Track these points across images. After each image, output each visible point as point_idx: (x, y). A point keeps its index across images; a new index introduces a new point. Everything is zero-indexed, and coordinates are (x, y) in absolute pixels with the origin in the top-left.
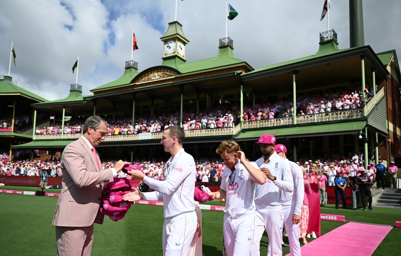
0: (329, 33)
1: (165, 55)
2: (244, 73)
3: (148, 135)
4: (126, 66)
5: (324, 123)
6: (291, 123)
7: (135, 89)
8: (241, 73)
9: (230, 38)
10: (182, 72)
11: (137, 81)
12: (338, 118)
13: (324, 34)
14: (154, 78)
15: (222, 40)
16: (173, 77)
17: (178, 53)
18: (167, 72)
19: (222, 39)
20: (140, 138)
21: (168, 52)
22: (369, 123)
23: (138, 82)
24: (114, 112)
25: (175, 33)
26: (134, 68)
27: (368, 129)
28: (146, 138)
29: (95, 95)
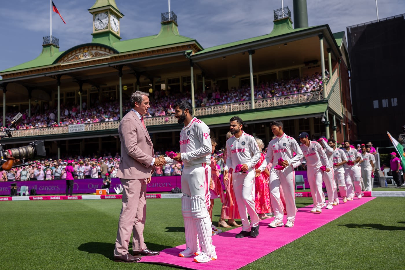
0: (283, 10)
1: (96, 30)
2: (193, 54)
3: (81, 127)
4: (43, 43)
5: (284, 107)
6: (248, 108)
7: (60, 71)
8: (191, 53)
9: (174, 13)
10: (120, 50)
11: (62, 61)
12: (298, 101)
13: (278, 12)
14: (84, 58)
15: (164, 15)
16: (109, 57)
17: (111, 29)
18: (101, 50)
19: (164, 13)
20: (70, 130)
21: (98, 27)
22: (329, 106)
23: (63, 63)
24: (30, 100)
25: (107, 4)
26: (54, 46)
27: (328, 112)
28: (77, 130)
29: (4, 79)
